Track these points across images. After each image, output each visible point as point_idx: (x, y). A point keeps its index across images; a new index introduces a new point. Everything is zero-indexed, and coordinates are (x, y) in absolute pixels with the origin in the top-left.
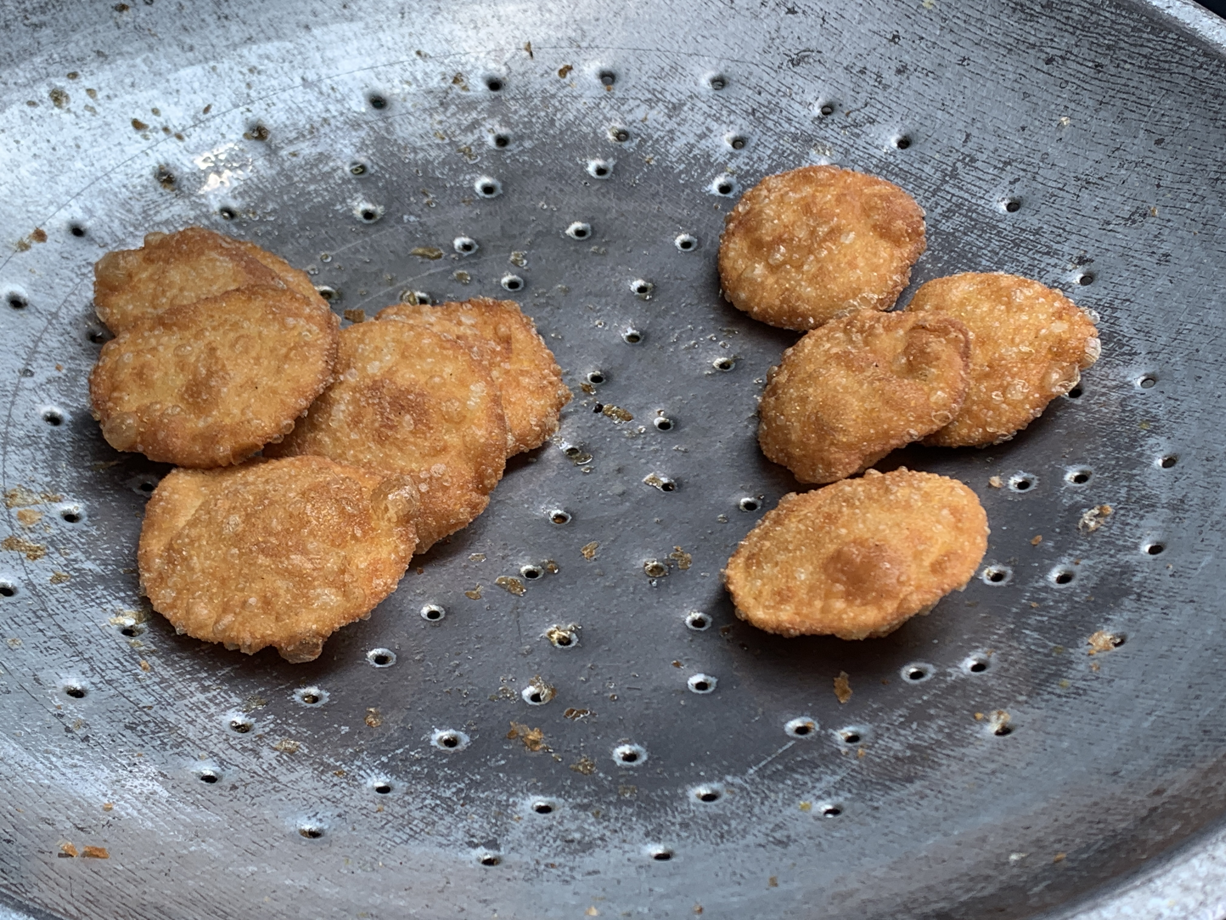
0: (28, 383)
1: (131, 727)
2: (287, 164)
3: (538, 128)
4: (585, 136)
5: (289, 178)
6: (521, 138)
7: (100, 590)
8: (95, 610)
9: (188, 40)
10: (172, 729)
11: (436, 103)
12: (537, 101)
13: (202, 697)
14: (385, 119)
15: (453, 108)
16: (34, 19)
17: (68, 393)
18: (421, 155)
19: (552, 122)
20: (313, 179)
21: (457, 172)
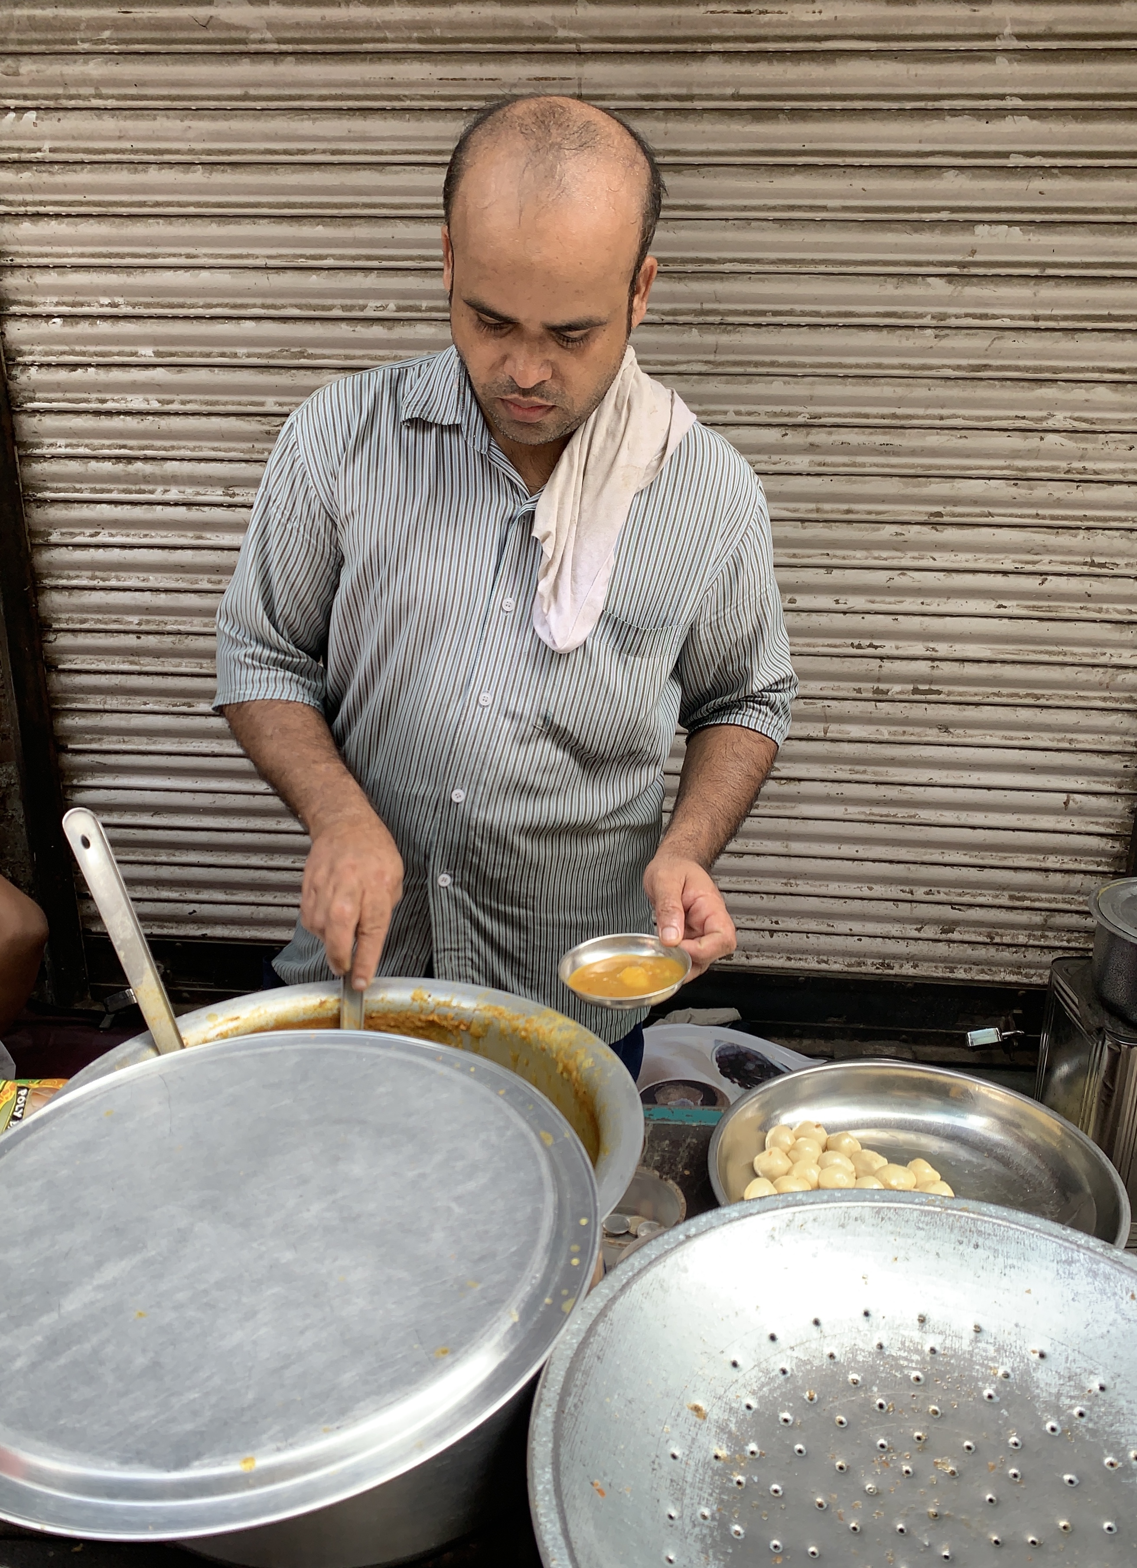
0: (789, 1352)
1: (672, 1481)
2: (976, 1351)
3: (1102, 1422)
4: (1119, 1443)
5: (972, 1356)
6: (1090, 1420)
7: (725, 1436)
8: (715, 1441)
9: (980, 1272)
10: (683, 1494)
11: (1067, 1375)
12: (1114, 1411)
13: (706, 1496)
14: (1038, 1364)
15: (1072, 1383)
16: (921, 1225)
17: (798, 1366)
18: (1038, 1391)
19: (1112, 1425)
20: (982, 1365)
21: (1046, 1410)
